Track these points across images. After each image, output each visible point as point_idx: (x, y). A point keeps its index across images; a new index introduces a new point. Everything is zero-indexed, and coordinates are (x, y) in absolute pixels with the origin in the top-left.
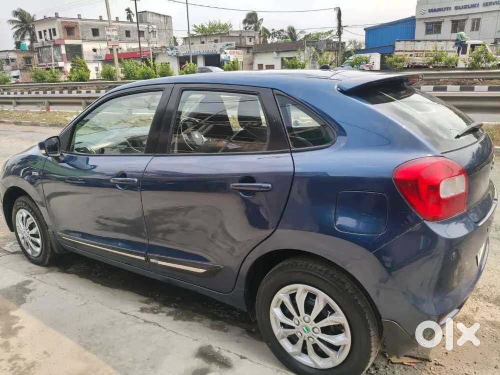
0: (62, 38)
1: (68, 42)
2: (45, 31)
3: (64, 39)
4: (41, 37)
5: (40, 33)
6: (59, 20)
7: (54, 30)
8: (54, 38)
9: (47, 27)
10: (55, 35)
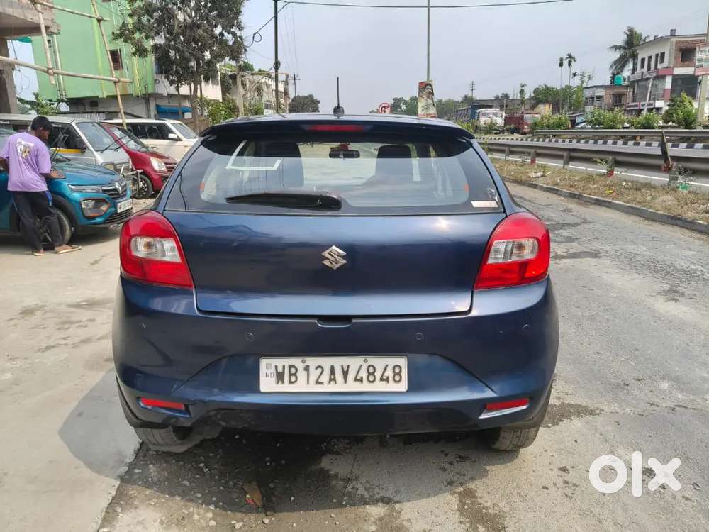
0: (672, 66)
1: (678, 71)
2: (650, 58)
3: (674, 67)
4: (643, 66)
5: (643, 60)
6: (674, 40)
7: (663, 54)
8: (659, 66)
9: (653, 52)
10: (662, 61)
